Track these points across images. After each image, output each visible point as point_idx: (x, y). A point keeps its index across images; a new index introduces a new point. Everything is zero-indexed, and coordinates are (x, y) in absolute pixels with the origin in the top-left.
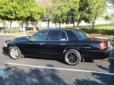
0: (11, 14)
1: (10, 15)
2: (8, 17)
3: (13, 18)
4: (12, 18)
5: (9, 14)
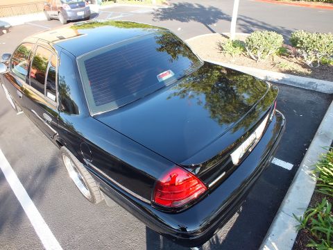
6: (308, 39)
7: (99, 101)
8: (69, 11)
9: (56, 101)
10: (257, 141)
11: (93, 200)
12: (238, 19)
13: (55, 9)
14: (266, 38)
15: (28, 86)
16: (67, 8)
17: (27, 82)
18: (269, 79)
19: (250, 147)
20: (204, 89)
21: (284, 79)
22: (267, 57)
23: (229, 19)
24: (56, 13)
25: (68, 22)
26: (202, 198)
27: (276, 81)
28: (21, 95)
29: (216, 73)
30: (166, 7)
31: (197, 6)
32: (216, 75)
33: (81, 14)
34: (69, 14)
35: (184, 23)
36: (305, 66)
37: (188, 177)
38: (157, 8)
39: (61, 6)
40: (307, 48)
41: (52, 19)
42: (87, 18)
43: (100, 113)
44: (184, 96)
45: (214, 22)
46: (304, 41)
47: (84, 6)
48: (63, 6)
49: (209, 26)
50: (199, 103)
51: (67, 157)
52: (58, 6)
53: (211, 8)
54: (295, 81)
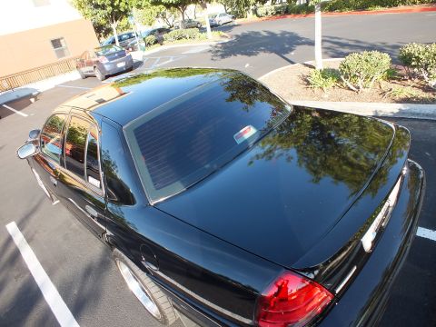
6: (427, 54)
7: (160, 183)
8: (107, 64)
9: (101, 187)
10: (390, 209)
11: (164, 321)
12: (323, 41)
13: (90, 64)
14: (367, 61)
15: (63, 169)
16: (104, 61)
17: (62, 164)
18: (381, 114)
19: (383, 220)
20: (295, 143)
21: (401, 111)
22: (371, 84)
23: (312, 44)
24: (92, 68)
25: (107, 77)
26: (327, 310)
27: (390, 115)
28: (56, 182)
29: (308, 118)
30: (226, 40)
31: (265, 34)
32: (308, 120)
33: (121, 65)
34: (107, 67)
35: (252, 57)
36: (427, 89)
37: (304, 285)
38: (214, 44)
39: (96, 59)
40: (427, 65)
41: (87, 77)
42: (129, 69)
43: (161, 200)
44: (270, 158)
45: (291, 50)
46: (421, 56)
47: (124, 55)
48: (100, 59)
49: (286, 56)
50: (289, 159)
51: (122, 263)
52: (93, 60)
53: (284, 33)
54: (418, 111)
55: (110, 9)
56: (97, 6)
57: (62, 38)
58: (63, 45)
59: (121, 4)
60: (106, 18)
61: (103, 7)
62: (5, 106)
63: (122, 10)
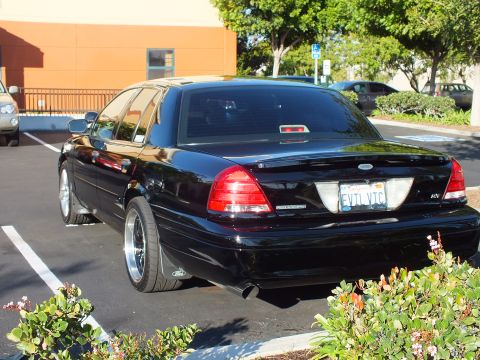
0: (396, 14)
1: (392, 16)
2: (387, 28)
3: (411, 36)
4: (404, 32)
5: (388, 13)
9: (143, 141)
55: (279, 21)
56: (256, 12)
57: (170, 52)
58: (168, 64)
59: (305, 17)
60: (268, 35)
61: (268, 15)
62: (27, 134)
63: (303, 28)
